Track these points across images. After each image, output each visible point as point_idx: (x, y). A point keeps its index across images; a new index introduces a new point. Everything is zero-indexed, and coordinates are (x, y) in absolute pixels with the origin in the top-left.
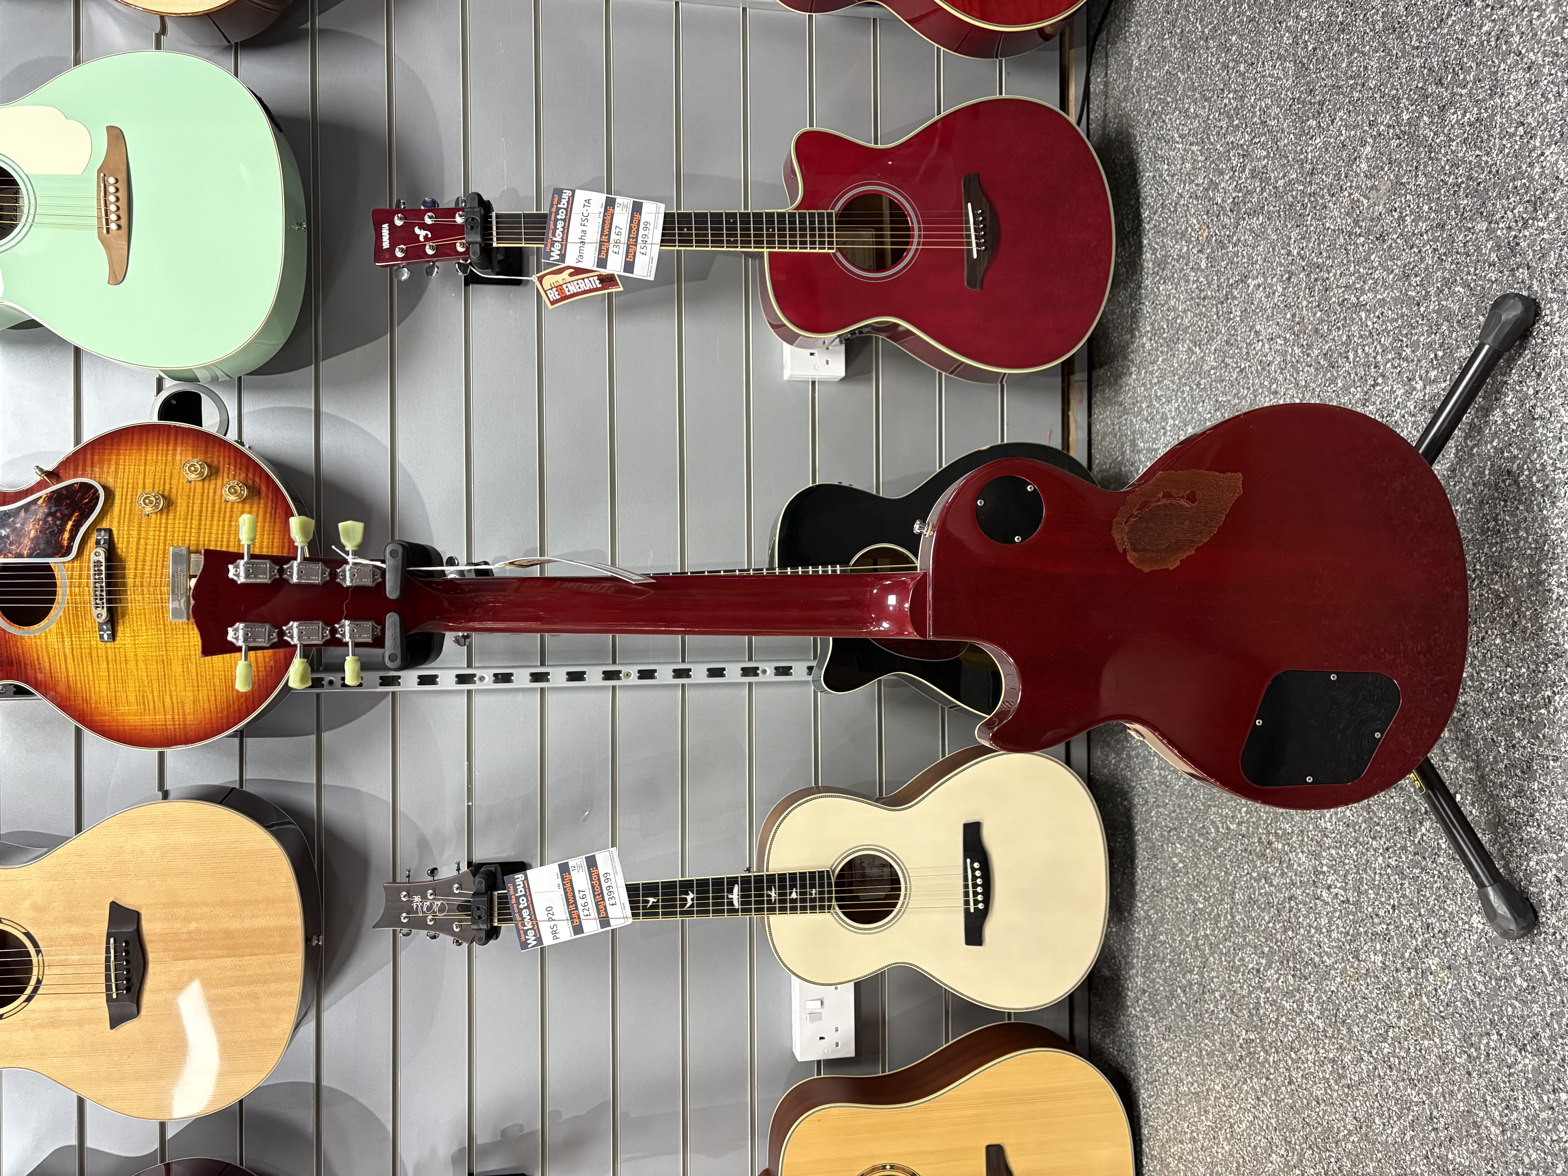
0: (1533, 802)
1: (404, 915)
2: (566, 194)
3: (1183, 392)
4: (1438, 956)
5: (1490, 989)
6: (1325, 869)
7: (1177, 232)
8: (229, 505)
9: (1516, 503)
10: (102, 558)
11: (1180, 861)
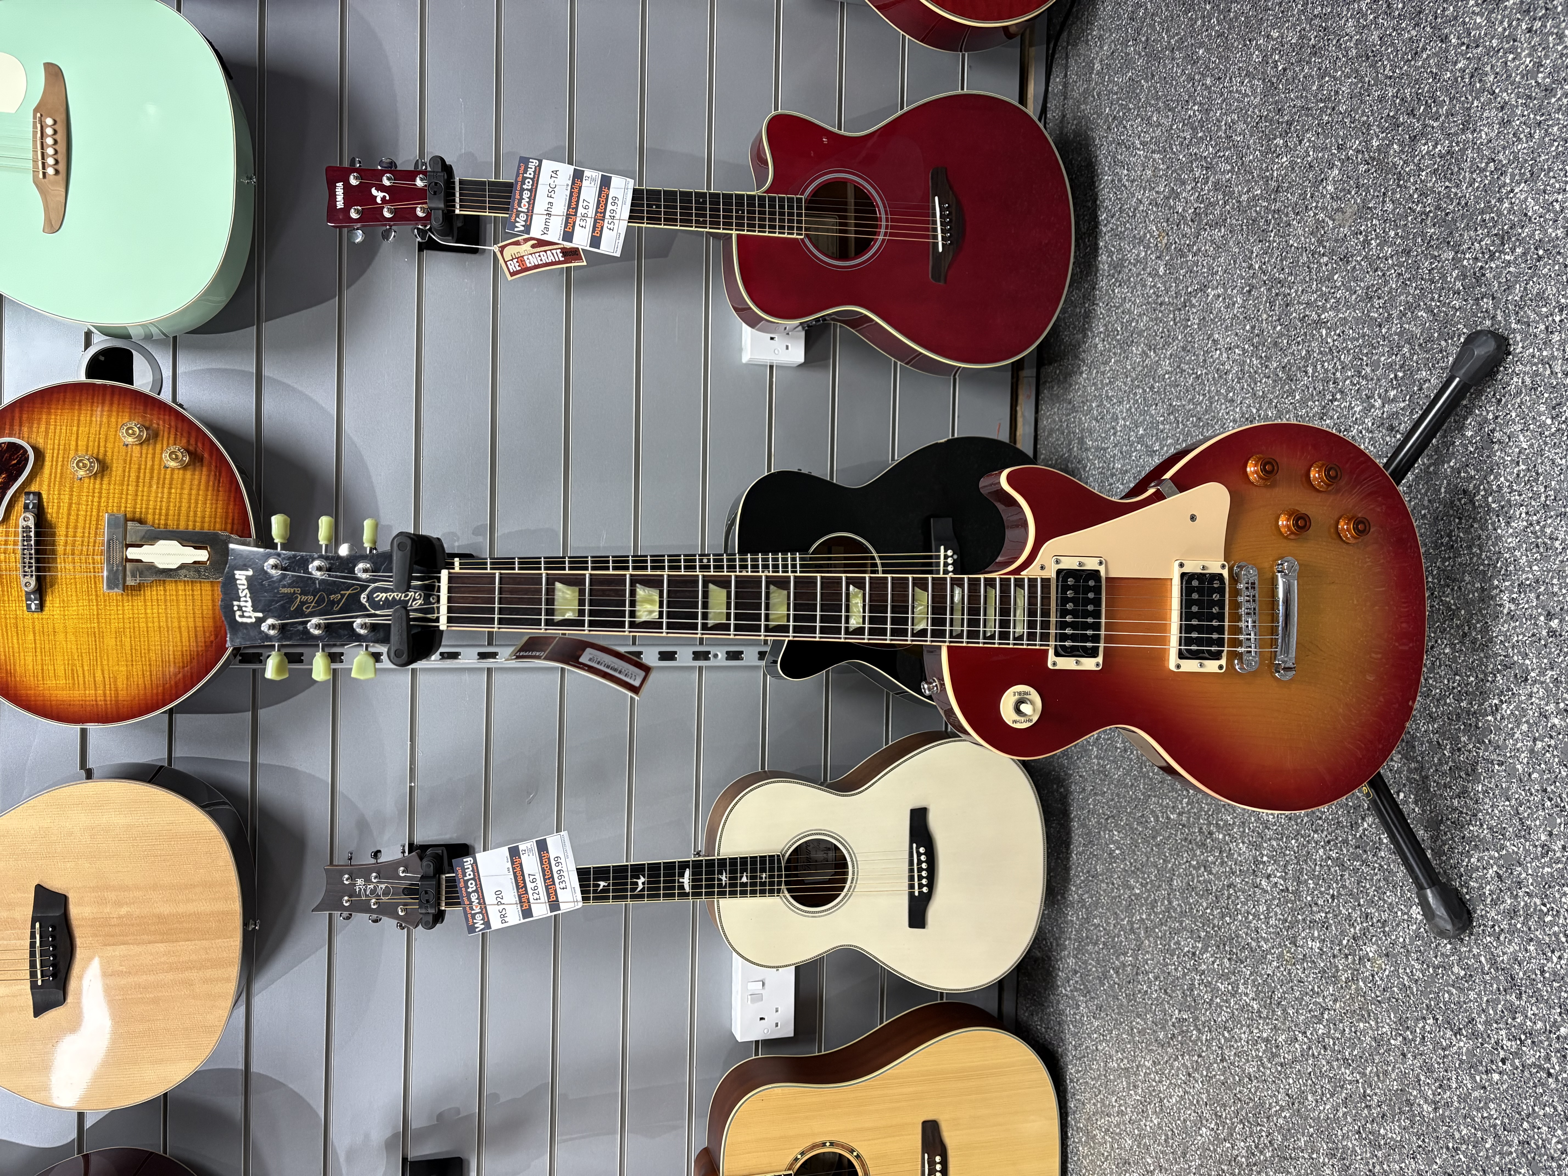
0: (1477, 802)
1: (346, 898)
2: (533, 164)
3: (1135, 394)
4: (1376, 943)
5: (1428, 976)
6: (1265, 859)
7: (1134, 236)
8: (169, 471)
9: (1471, 521)
10: (31, 523)
11: (1117, 849)
